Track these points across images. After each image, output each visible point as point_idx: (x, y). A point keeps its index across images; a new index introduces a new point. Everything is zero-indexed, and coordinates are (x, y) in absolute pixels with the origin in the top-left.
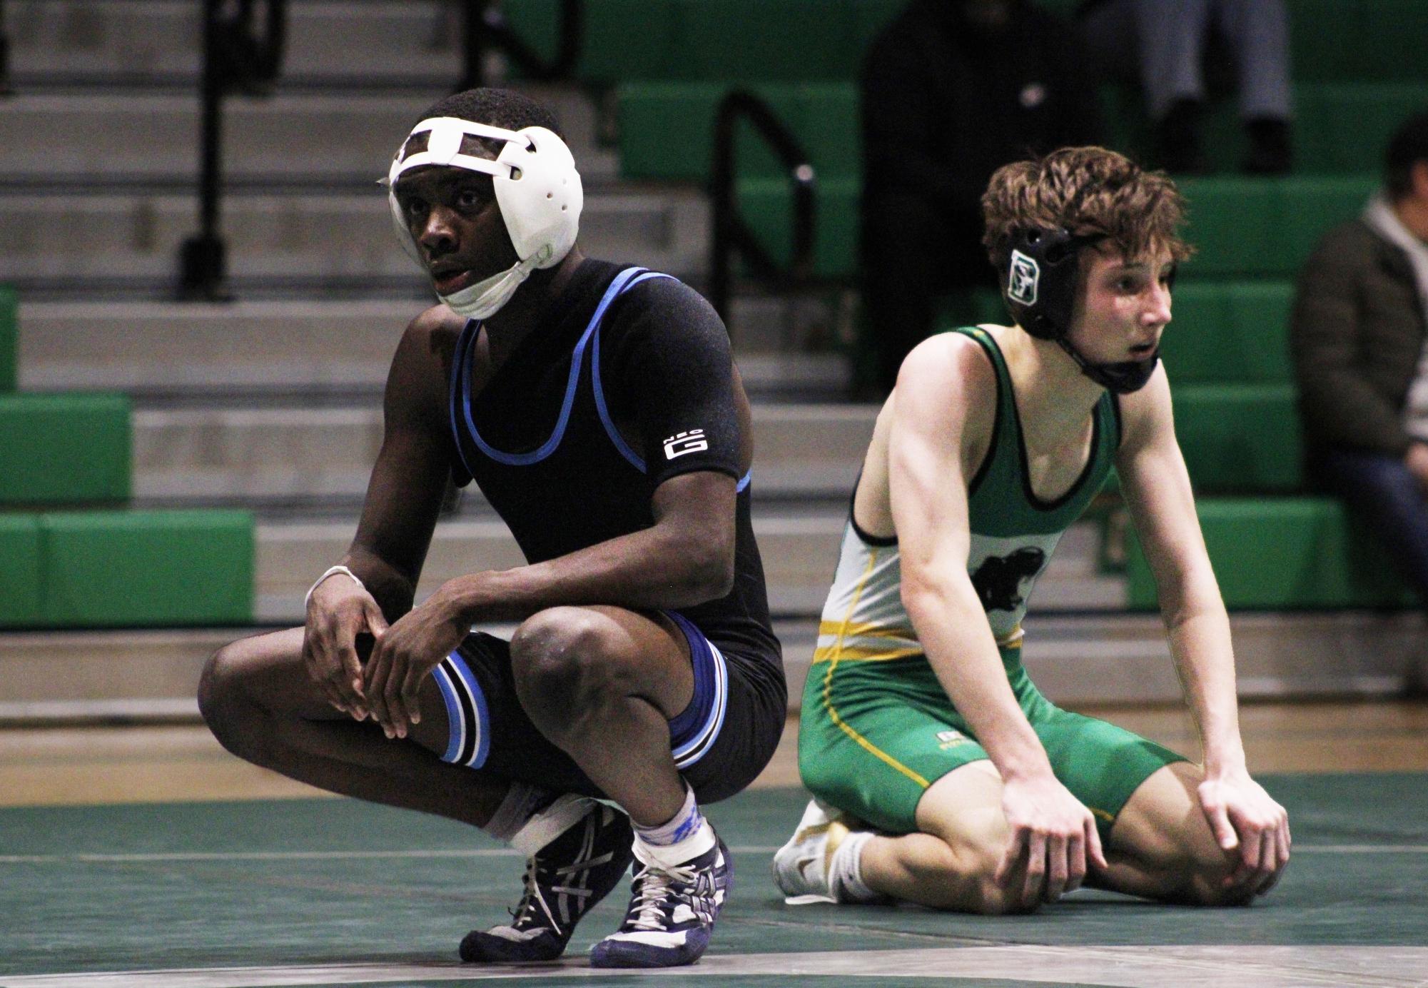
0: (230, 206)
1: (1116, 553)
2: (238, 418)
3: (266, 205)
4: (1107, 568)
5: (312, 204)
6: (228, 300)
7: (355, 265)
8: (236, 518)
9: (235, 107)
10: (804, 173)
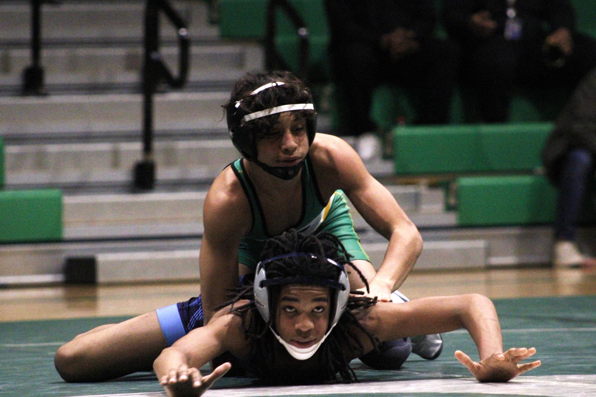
0: (45, 53)
1: (452, 201)
2: (53, 148)
3: (61, 53)
4: (449, 208)
5: (82, 52)
6: (45, 95)
7: (102, 78)
8: (53, 193)
9: (46, 9)
10: (303, 32)
